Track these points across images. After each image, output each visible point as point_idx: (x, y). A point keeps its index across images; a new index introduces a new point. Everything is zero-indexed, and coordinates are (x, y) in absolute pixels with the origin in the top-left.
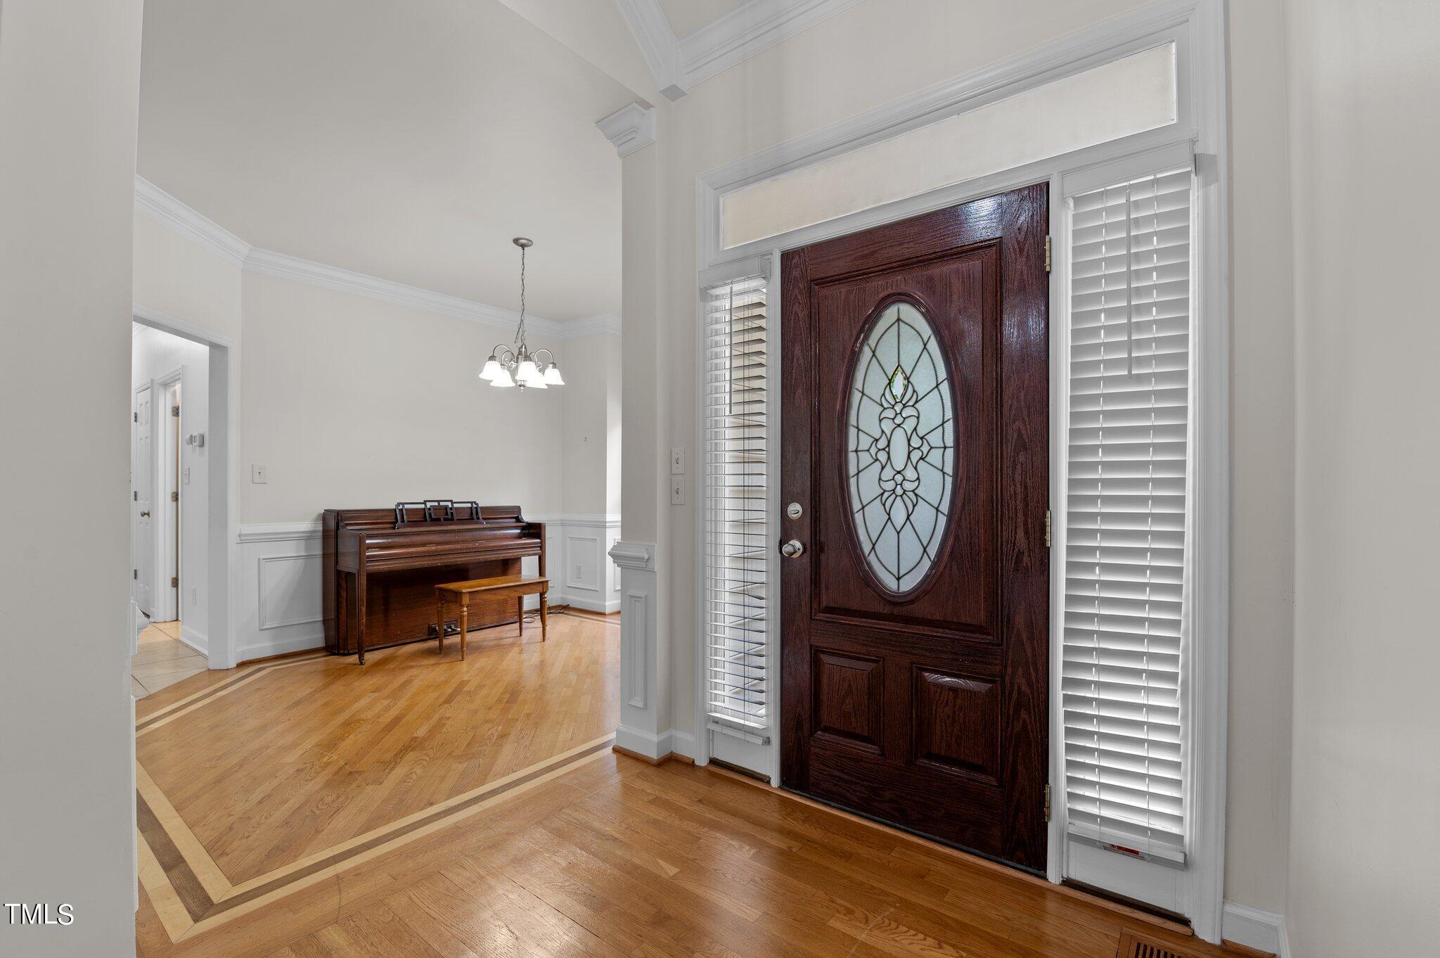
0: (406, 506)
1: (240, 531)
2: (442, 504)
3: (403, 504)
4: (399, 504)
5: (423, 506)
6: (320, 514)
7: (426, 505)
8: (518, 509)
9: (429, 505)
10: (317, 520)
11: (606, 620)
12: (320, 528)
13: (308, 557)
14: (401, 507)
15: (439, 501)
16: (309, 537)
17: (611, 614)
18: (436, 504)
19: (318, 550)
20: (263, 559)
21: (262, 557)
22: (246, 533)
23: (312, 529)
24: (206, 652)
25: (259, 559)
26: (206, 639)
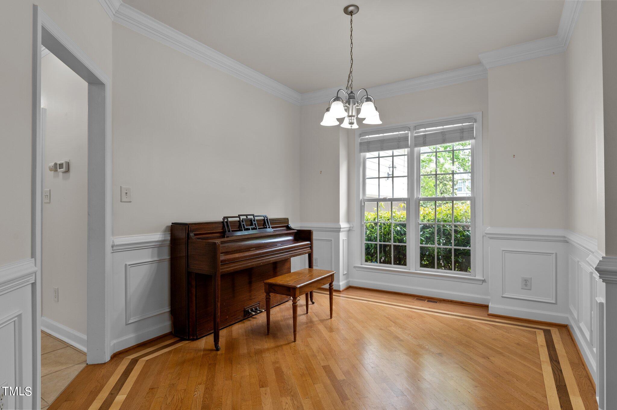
0: (230, 219)
1: (113, 242)
2: (249, 217)
3: (227, 218)
4: (224, 218)
5: (238, 219)
6: (167, 227)
7: (240, 218)
8: (286, 220)
9: (242, 217)
10: (165, 231)
11: (341, 295)
12: (169, 238)
13: (160, 261)
14: (226, 220)
15: (246, 215)
16: (159, 245)
17: (343, 291)
18: (245, 217)
19: (166, 256)
20: (129, 265)
21: (128, 263)
22: (118, 243)
23: (163, 239)
24: (84, 349)
25: (126, 265)
26: (85, 337)
